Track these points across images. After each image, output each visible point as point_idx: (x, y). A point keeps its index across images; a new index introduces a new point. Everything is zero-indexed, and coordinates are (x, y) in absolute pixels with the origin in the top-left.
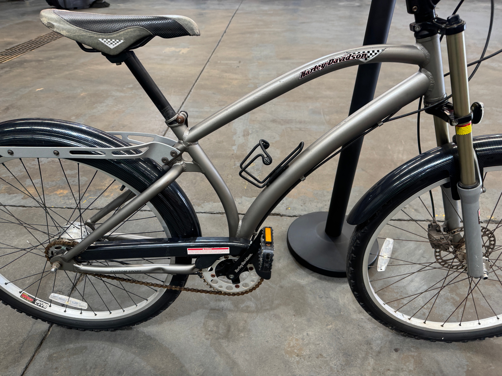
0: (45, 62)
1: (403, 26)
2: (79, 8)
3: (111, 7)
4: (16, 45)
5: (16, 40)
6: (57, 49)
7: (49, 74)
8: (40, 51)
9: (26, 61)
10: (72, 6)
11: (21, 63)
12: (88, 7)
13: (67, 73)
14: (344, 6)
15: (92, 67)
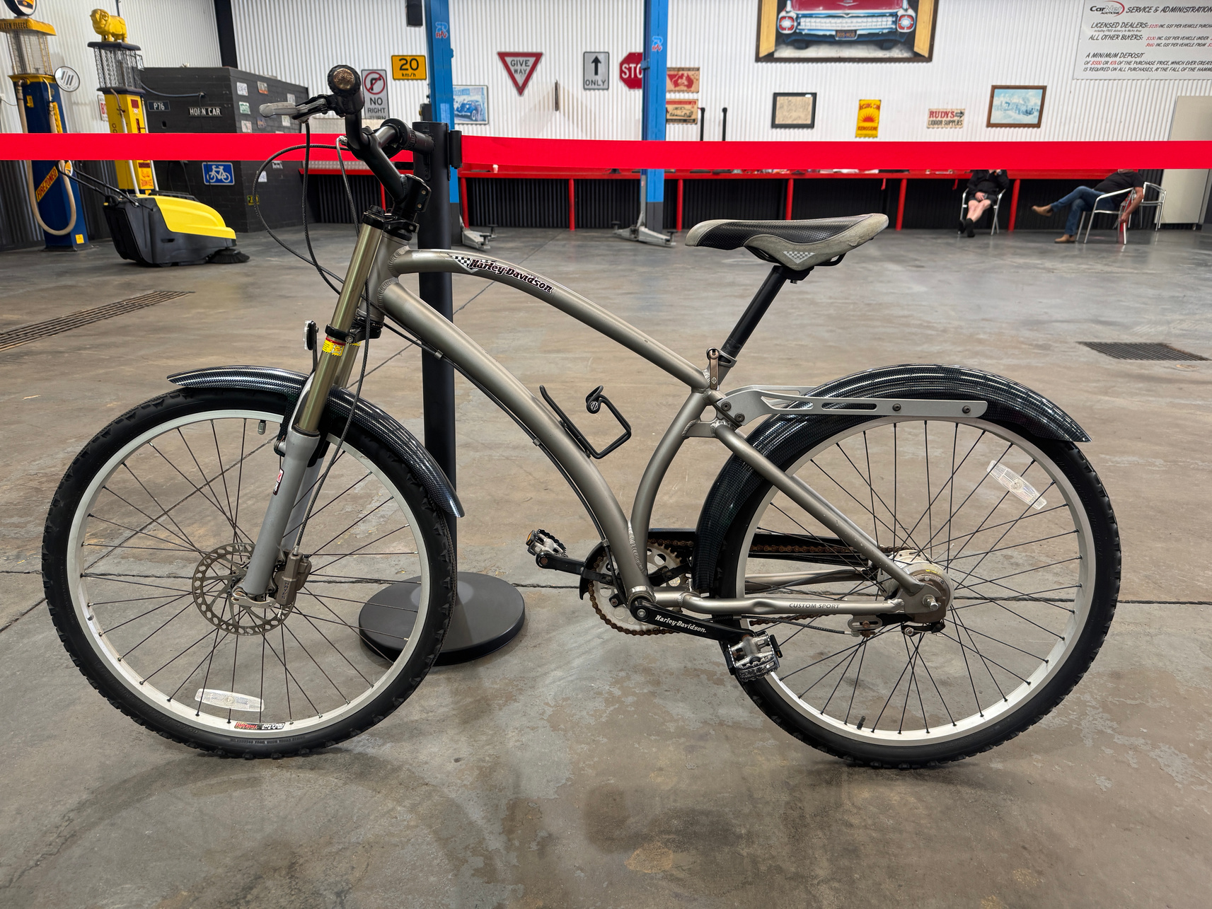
0: (66, 355)
1: (830, 298)
2: (182, 264)
3: (249, 263)
4: (23, 325)
5: (25, 317)
6: (105, 334)
7: (63, 374)
8: (67, 336)
9: (29, 353)
10: (167, 259)
11: (16, 357)
12: (202, 262)
13: (101, 371)
14: (731, 266)
15: (155, 363)
